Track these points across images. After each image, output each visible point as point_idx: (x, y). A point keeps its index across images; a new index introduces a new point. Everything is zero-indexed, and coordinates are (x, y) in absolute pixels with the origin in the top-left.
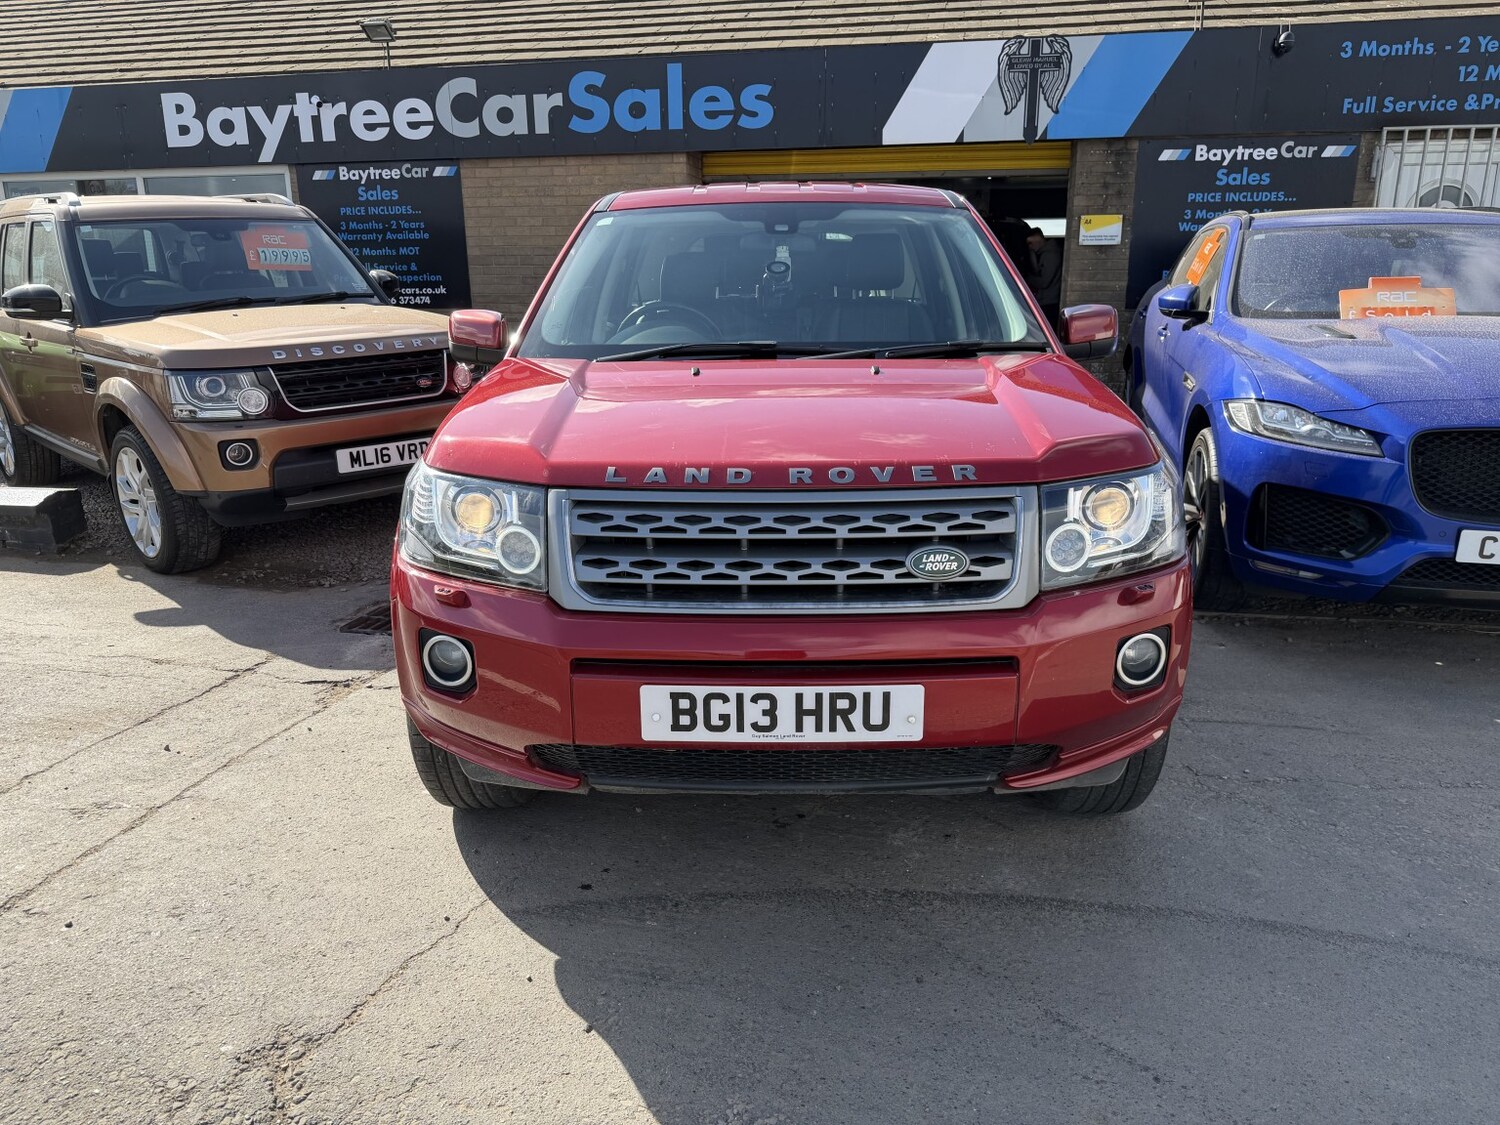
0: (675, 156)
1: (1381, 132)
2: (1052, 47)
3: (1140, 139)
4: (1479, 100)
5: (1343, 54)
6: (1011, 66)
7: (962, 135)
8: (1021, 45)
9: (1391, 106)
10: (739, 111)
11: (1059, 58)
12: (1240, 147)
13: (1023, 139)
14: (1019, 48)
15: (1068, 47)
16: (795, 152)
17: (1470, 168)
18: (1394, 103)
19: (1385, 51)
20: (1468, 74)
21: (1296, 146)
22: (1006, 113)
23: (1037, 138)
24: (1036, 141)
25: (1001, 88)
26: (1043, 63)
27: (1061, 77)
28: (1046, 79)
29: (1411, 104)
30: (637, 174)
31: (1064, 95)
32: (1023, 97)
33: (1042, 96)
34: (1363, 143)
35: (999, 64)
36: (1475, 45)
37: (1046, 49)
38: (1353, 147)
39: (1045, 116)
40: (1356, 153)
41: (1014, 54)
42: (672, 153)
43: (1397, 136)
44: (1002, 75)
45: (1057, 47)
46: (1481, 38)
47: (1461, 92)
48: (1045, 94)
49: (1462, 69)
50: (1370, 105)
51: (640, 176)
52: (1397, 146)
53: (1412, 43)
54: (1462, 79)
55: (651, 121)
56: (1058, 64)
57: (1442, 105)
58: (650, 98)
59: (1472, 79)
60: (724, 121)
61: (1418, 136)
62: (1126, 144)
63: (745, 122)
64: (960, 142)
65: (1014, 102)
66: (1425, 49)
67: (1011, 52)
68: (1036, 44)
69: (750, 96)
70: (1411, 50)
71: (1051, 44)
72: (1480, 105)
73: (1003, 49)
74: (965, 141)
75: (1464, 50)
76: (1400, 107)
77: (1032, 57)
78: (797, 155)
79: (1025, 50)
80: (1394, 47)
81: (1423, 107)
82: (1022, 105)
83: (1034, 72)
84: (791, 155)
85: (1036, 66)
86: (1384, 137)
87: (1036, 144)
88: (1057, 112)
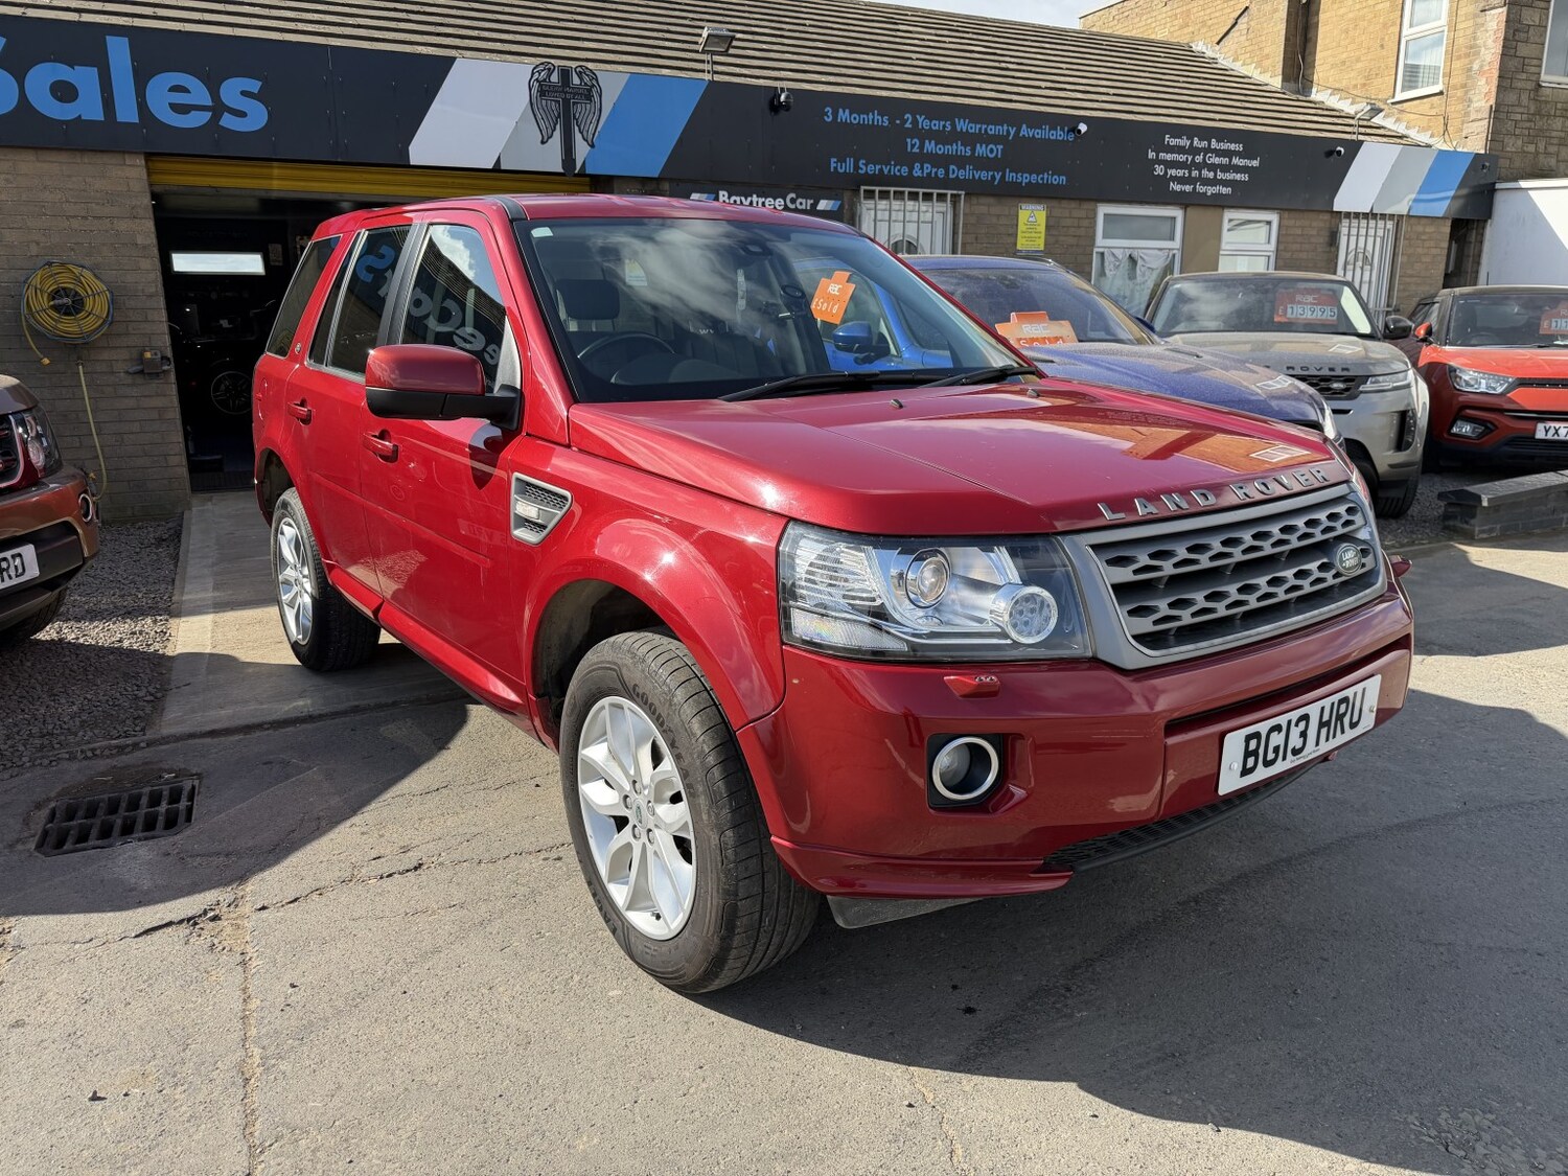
0: (127, 156)
1: (859, 190)
2: (581, 79)
3: (671, 180)
4: (922, 168)
5: (826, 118)
6: (542, 93)
7: (498, 161)
8: (550, 72)
9: (864, 167)
10: (219, 108)
11: (590, 91)
12: (755, 196)
13: (562, 171)
14: (549, 76)
15: (597, 80)
16: (275, 164)
17: (921, 225)
18: (866, 165)
19: (856, 119)
20: (913, 146)
21: (797, 198)
22: (543, 142)
23: (576, 172)
24: (576, 175)
25: (535, 116)
26: (575, 94)
27: (593, 110)
28: (580, 110)
29: (878, 167)
30: (69, 176)
31: (599, 129)
32: (558, 126)
33: (576, 128)
34: (846, 199)
35: (530, 90)
36: (915, 122)
37: (576, 80)
38: (839, 203)
39: (581, 150)
40: (841, 207)
41: (544, 80)
42: (124, 152)
43: (870, 195)
44: (534, 100)
45: (586, 79)
46: (918, 117)
47: (910, 160)
48: (579, 127)
49: (909, 140)
50: (847, 167)
51: (74, 179)
52: (870, 204)
53: (873, 115)
54: (909, 150)
55: (89, 107)
56: (589, 97)
57: (899, 171)
58: (84, 78)
59: (916, 150)
60: (201, 119)
61: (884, 195)
62: (658, 184)
63: (228, 121)
64: (497, 169)
65: (550, 131)
66: (883, 122)
67: (541, 78)
68: (565, 74)
69: (232, 90)
70: (873, 120)
71: (580, 75)
72: (923, 172)
73: (533, 74)
74: (503, 168)
75: (908, 125)
76: (872, 169)
77: (563, 86)
78: (279, 167)
79: (555, 78)
80: (862, 116)
81: (886, 172)
82: (557, 134)
83: (566, 102)
84: (272, 167)
85: (568, 96)
86: (862, 195)
87: (574, 179)
88: (592, 146)
